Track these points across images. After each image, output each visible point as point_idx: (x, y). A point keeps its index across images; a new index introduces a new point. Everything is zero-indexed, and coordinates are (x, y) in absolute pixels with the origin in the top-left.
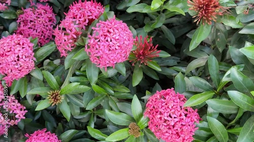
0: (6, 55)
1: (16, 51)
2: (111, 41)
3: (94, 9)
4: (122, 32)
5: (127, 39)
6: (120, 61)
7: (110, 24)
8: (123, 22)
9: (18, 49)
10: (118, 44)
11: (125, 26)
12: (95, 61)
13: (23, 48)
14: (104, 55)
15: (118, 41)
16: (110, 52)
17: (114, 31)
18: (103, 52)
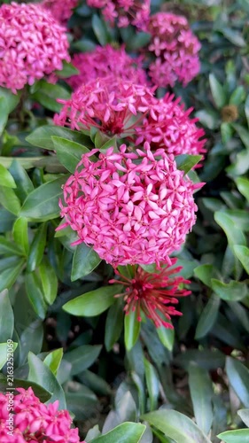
0: (9, 21)
1: (26, 35)
2: (137, 203)
3: (188, 143)
4: (172, 221)
5: (161, 241)
6: (99, 251)
7: (178, 183)
8: (196, 213)
9: (34, 37)
10: (137, 227)
11: (188, 222)
12: (70, 190)
13: (41, 47)
14: (92, 204)
15: (146, 221)
16: (106, 215)
17: (166, 199)
18: (98, 198)
